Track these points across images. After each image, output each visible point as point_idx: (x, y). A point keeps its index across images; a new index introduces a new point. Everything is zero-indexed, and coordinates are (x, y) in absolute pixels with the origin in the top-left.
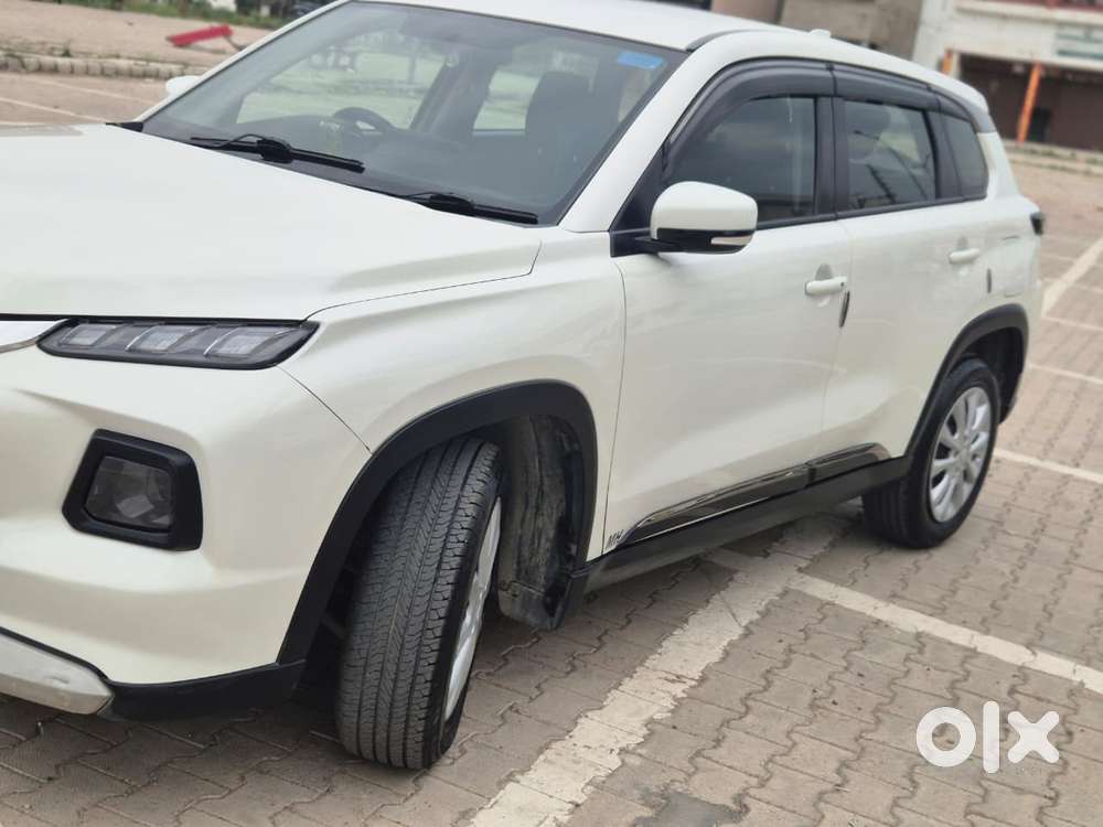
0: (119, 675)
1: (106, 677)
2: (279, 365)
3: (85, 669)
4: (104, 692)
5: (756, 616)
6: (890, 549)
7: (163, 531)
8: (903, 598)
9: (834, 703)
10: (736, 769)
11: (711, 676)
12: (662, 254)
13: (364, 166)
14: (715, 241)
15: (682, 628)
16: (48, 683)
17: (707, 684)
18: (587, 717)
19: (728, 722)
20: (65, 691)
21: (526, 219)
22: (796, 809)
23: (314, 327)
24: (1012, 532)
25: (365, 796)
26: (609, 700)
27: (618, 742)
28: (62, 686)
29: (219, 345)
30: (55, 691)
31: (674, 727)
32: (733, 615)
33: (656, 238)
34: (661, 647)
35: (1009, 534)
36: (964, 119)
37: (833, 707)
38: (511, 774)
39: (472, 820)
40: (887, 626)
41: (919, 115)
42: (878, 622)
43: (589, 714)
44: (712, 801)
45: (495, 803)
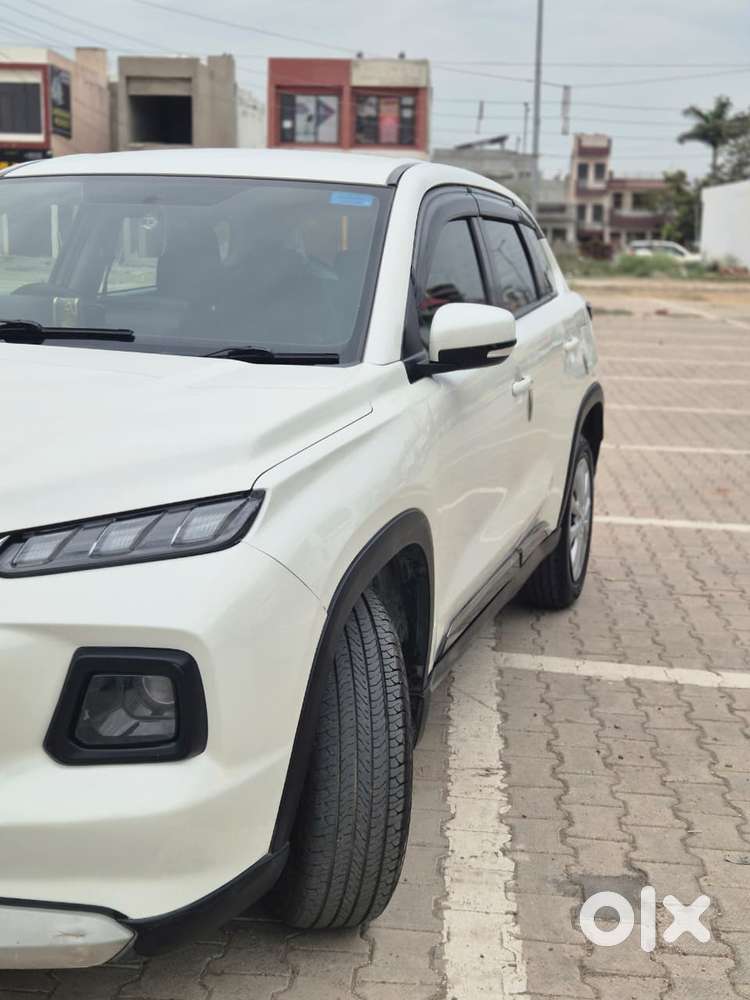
0: (137, 912)
1: (125, 917)
2: (243, 540)
3: (100, 916)
4: (124, 935)
5: (498, 699)
6: (543, 614)
7: (168, 741)
8: (588, 653)
9: (621, 758)
10: (603, 840)
11: (511, 762)
12: (435, 375)
13: (134, 334)
14: (491, 354)
15: (451, 725)
16: (61, 942)
17: (514, 770)
18: (448, 829)
19: (560, 799)
20: (82, 946)
21: (330, 360)
22: (679, 860)
23: (260, 495)
24: (613, 579)
25: (331, 967)
26: (452, 807)
27: (494, 845)
28: (80, 941)
29: (182, 533)
30: (68, 950)
31: (524, 817)
32: (480, 702)
33: (437, 360)
34: (450, 747)
35: (610, 581)
36: (531, 228)
37: (621, 761)
38: (437, 903)
39: (444, 958)
40: (599, 680)
41: (512, 227)
42: (589, 679)
43: (448, 825)
44: (612, 874)
45: (448, 934)
